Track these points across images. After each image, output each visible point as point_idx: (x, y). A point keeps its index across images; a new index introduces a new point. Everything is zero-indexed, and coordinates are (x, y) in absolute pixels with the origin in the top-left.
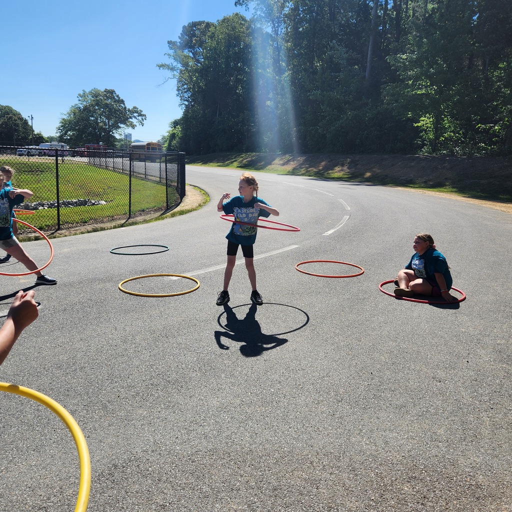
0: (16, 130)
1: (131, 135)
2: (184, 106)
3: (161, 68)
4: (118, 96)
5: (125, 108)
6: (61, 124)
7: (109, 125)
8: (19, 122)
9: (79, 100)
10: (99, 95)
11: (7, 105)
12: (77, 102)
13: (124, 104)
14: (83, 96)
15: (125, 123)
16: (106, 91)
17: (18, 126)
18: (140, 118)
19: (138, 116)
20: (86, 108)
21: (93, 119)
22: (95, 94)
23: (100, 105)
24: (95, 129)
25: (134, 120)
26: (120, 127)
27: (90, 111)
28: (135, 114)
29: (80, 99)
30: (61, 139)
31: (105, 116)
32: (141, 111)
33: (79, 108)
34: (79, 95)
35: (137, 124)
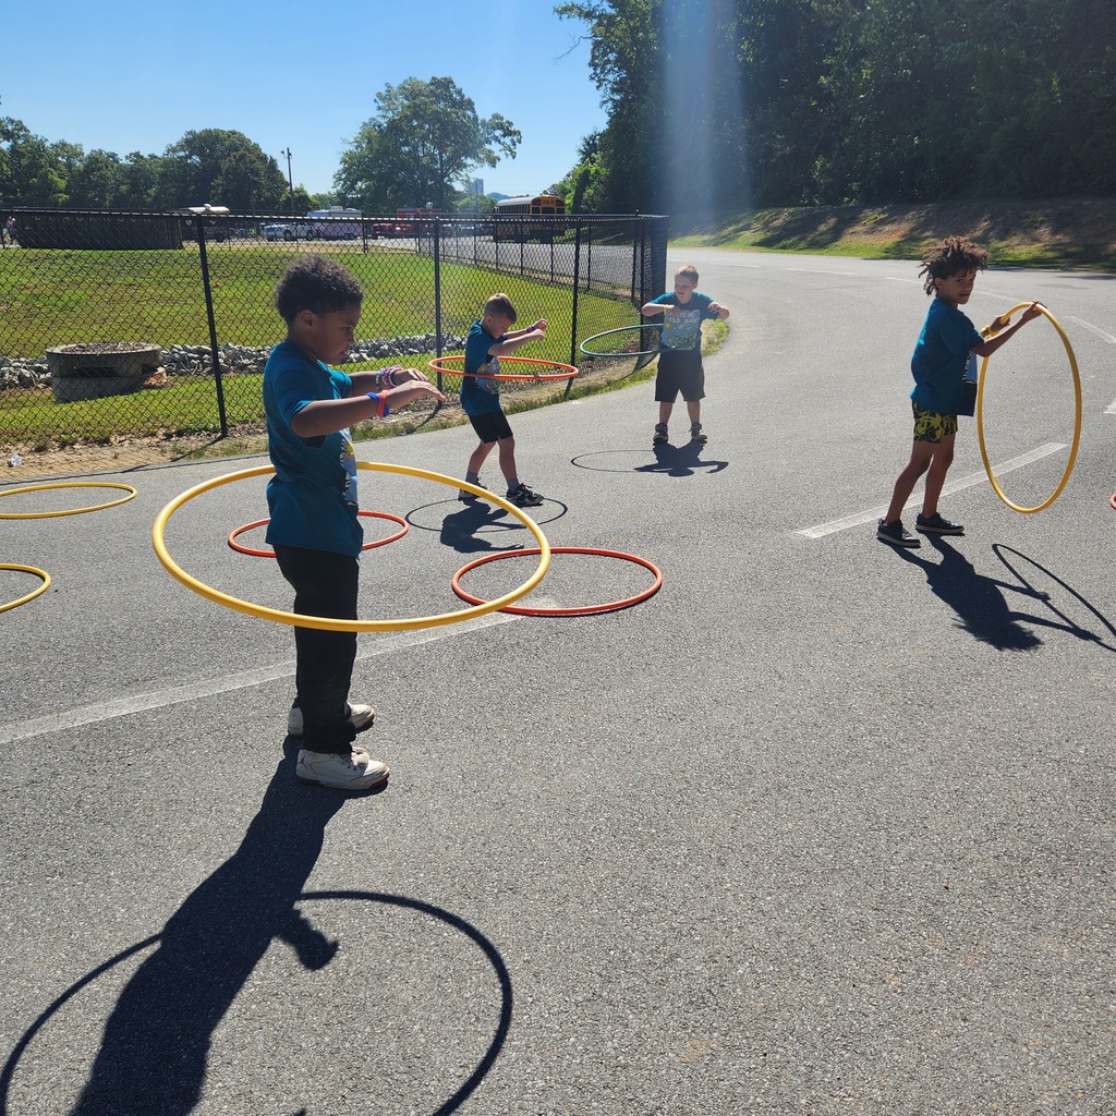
0: (256, 185)
1: (481, 182)
2: (610, 104)
3: (565, 16)
4: (459, 92)
5: (476, 118)
6: (342, 166)
7: (441, 161)
8: (258, 165)
9: (379, 108)
10: (421, 93)
11: (232, 129)
12: (375, 114)
13: (473, 111)
14: (386, 98)
15: (475, 156)
16: (435, 82)
17: (257, 174)
18: (507, 140)
19: (504, 136)
20: (392, 124)
21: (407, 149)
22: (411, 91)
23: (422, 117)
24: (412, 172)
25: (495, 147)
26: (465, 166)
27: (403, 131)
28: (498, 133)
29: (381, 104)
30: (341, 200)
31: (433, 142)
32: (511, 124)
33: (379, 126)
34: (379, 95)
35: (502, 155)
